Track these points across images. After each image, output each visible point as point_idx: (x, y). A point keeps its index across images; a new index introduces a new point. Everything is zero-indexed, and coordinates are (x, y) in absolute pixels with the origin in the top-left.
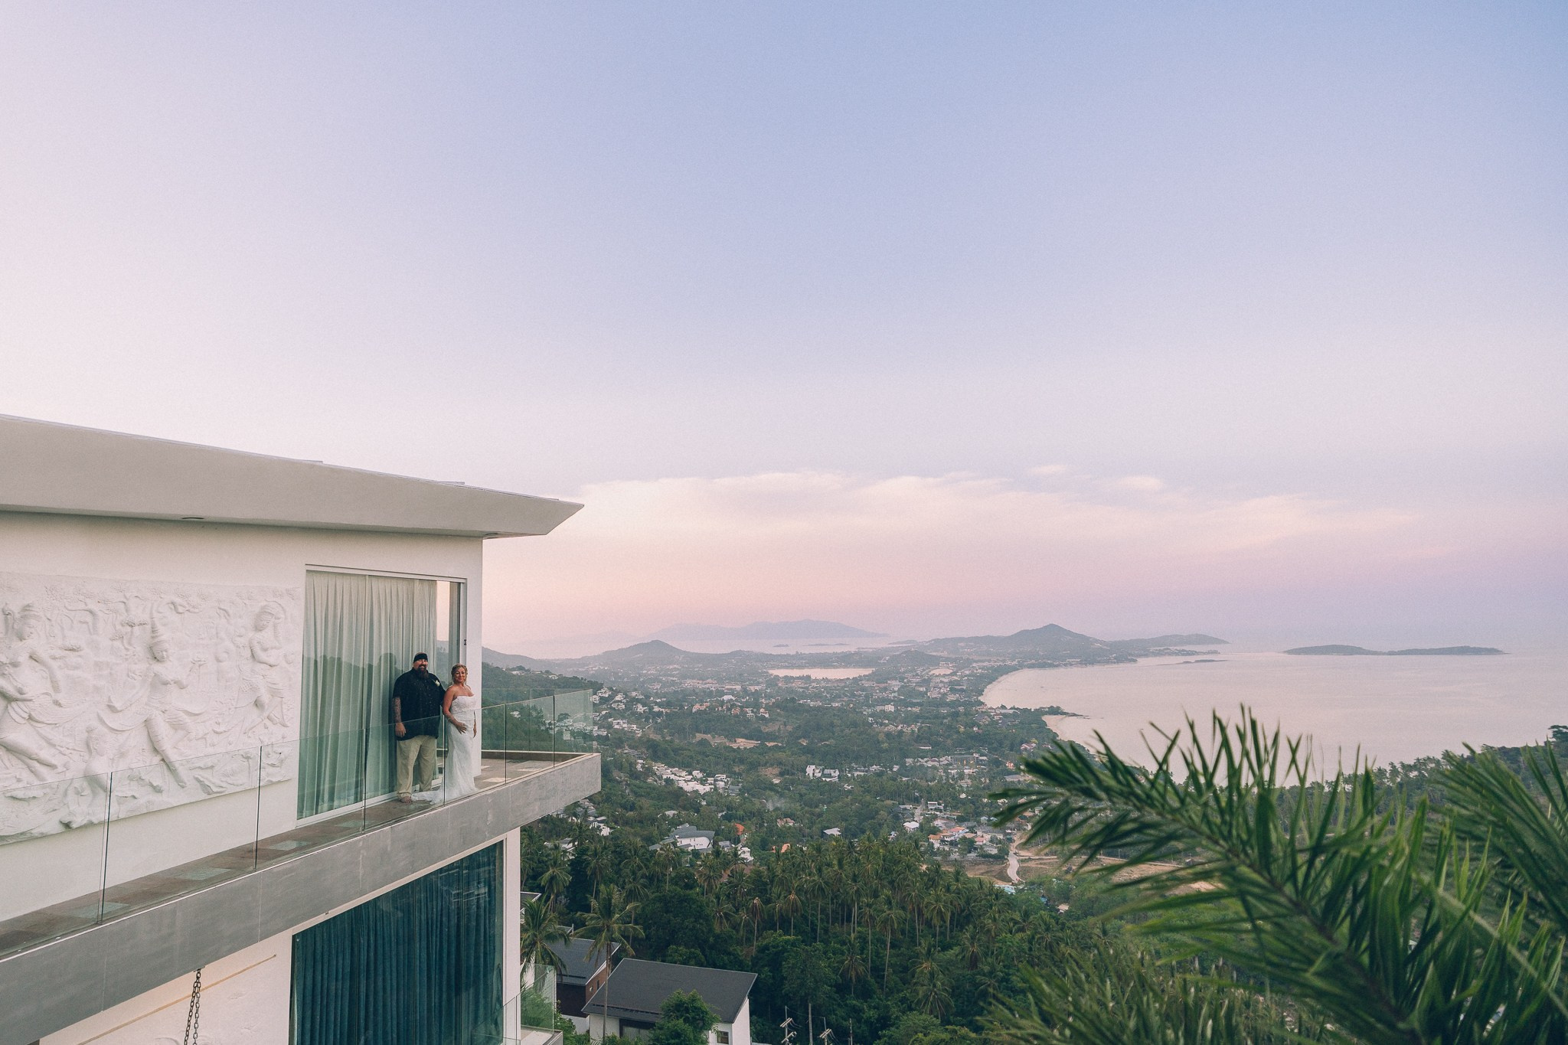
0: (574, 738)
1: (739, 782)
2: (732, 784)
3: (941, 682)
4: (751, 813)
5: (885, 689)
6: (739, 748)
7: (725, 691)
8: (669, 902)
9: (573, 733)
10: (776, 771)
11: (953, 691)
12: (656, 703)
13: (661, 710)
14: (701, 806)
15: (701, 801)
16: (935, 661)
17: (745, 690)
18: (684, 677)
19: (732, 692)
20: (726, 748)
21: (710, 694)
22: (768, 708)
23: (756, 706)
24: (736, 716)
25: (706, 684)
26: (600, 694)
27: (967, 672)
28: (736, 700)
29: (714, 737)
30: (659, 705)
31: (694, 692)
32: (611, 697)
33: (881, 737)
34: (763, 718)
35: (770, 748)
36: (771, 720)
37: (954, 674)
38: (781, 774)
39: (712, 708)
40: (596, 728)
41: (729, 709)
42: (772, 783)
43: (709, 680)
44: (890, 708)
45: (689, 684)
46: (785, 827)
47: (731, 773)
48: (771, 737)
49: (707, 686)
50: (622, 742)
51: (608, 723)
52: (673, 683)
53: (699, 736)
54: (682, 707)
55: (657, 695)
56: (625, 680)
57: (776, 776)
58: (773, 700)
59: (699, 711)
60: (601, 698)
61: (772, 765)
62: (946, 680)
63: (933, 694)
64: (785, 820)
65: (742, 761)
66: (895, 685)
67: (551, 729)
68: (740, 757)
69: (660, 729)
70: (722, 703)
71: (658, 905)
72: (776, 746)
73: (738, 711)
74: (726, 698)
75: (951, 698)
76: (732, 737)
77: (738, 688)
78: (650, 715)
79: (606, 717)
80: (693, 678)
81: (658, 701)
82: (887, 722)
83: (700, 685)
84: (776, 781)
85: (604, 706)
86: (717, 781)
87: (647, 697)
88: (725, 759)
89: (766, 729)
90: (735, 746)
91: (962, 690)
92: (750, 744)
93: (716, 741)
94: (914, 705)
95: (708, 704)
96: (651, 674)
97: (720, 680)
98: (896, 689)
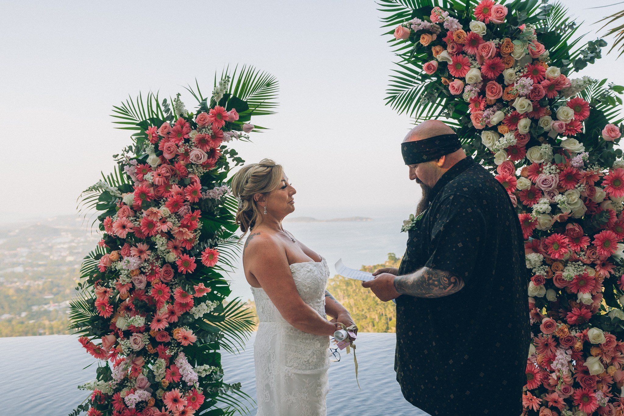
3: (62, 248)
5: (15, 255)
11: (71, 254)
16: (56, 232)
27: (82, 240)
33: (11, 292)
37: (72, 241)
44: (19, 269)
62: (65, 246)
63: (55, 257)
66: (23, 251)
75: (70, 259)
82: (16, 280)
91: (79, 253)
94: (40, 266)
98: (25, 254)
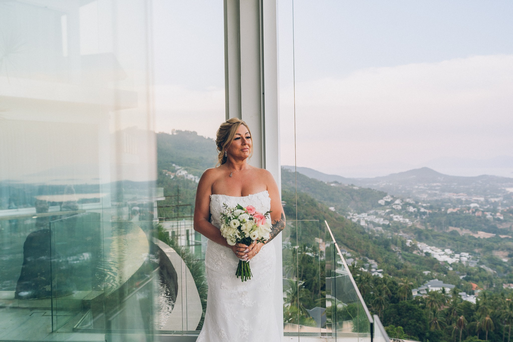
0: (368, 224)
1: (478, 259)
2: (473, 259)
4: (484, 278)
6: (479, 238)
7: (473, 201)
8: (400, 309)
9: (366, 222)
10: (506, 253)
12: (423, 207)
13: (426, 210)
14: (448, 270)
15: (448, 267)
17: (487, 201)
18: (443, 191)
19: (477, 202)
20: (470, 237)
21: (459, 201)
22: (502, 213)
23: (494, 211)
24: (479, 217)
25: (459, 196)
26: (385, 200)
28: (480, 207)
29: (462, 230)
30: (425, 208)
31: (450, 200)
32: (392, 202)
34: (499, 219)
35: (502, 239)
36: (505, 221)
38: (510, 256)
39: (461, 211)
40: (382, 219)
41: (474, 213)
42: (502, 262)
43: (461, 194)
45: (447, 195)
46: (508, 289)
47: (471, 252)
48: (504, 232)
49: (459, 197)
50: (398, 229)
51: (390, 217)
52: (435, 195)
53: (451, 229)
54: (440, 209)
55: (424, 202)
56: (403, 192)
57: (506, 257)
58: (508, 208)
59: (452, 213)
60: (386, 202)
61: (503, 250)
64: (508, 284)
65: (480, 246)
67: (354, 218)
68: (480, 244)
69: (425, 223)
70: (469, 208)
71: (393, 310)
72: (507, 238)
73: (480, 214)
74: (472, 205)
76: (475, 229)
77: (482, 199)
78: (419, 214)
79: (389, 213)
80: (450, 192)
81: (424, 205)
83: (454, 197)
84: (505, 260)
85: (388, 207)
86: (462, 256)
87: (417, 202)
88: (469, 244)
89: (500, 227)
90: (476, 236)
92: (488, 235)
93: (463, 232)
95: (459, 209)
96: (421, 189)
97: (469, 194)
